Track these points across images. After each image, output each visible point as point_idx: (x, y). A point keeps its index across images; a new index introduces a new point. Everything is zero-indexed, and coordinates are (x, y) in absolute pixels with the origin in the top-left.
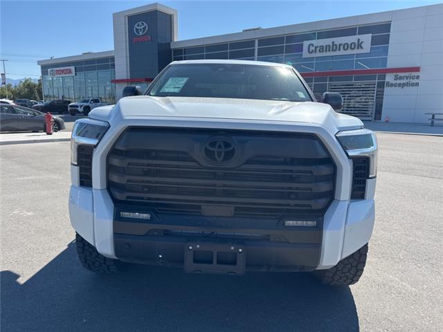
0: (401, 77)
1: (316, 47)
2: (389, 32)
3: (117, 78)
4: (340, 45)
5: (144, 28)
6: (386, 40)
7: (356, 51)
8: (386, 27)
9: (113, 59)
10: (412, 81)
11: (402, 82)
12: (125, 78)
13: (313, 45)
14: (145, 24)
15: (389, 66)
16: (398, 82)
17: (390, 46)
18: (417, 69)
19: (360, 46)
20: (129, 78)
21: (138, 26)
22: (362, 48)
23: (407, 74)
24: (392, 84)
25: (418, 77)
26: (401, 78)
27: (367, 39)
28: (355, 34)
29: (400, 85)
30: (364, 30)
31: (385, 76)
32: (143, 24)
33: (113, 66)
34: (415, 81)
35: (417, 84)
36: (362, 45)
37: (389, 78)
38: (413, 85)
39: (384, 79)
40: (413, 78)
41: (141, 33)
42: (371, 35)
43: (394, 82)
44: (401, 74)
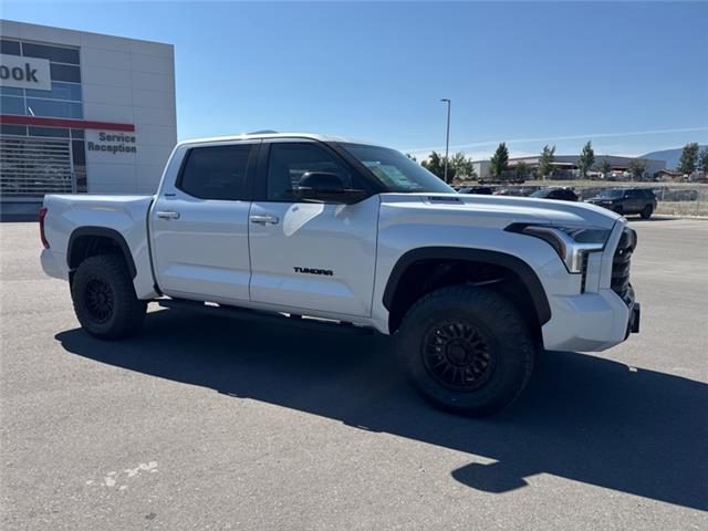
0: (109, 136)
2: (78, 63)
6: (75, 75)
7: (24, 84)
10: (126, 144)
11: (112, 144)
15: (87, 117)
16: (106, 143)
17: (83, 85)
18: (131, 128)
19: (31, 75)
22: (36, 80)
23: (117, 133)
24: (97, 146)
26: (109, 138)
27: (42, 67)
28: (17, 54)
29: (109, 148)
30: (34, 50)
31: (83, 132)
34: (130, 145)
35: (134, 149)
36: (35, 75)
37: (91, 136)
38: (128, 150)
39: (83, 137)
40: (126, 139)
42: (48, 61)
43: (101, 143)
44: (108, 133)
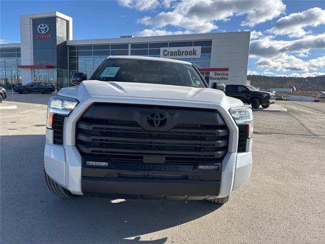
1: (168, 52)
2: (211, 45)
3: (23, 64)
4: (183, 52)
5: (46, 29)
6: (209, 51)
7: (192, 57)
8: (209, 43)
9: (19, 50)
10: (225, 77)
11: (219, 77)
12: (30, 65)
13: (166, 51)
14: (46, 26)
15: (211, 67)
16: (217, 77)
17: (212, 54)
18: (227, 70)
19: (194, 53)
20: (33, 65)
21: (41, 26)
22: (196, 55)
23: (221, 72)
25: (227, 74)
26: (218, 74)
27: (198, 49)
28: (191, 46)
29: (217, 79)
30: (197, 43)
31: (209, 73)
32: (45, 26)
33: (19, 55)
34: (226, 77)
35: (227, 79)
36: (196, 53)
37: (212, 74)
38: (225, 79)
39: (209, 75)
40: (224, 75)
41: (43, 32)
42: (201, 47)
43: (214, 77)
44: (218, 72)
